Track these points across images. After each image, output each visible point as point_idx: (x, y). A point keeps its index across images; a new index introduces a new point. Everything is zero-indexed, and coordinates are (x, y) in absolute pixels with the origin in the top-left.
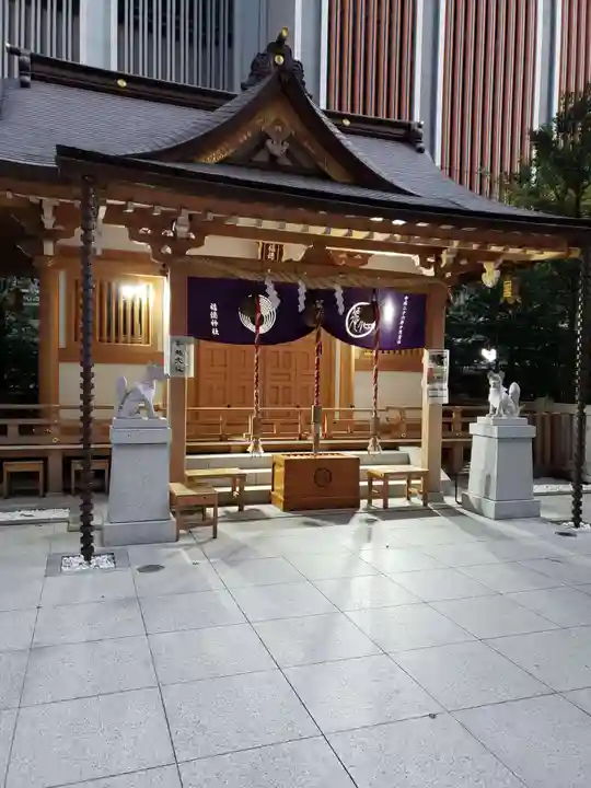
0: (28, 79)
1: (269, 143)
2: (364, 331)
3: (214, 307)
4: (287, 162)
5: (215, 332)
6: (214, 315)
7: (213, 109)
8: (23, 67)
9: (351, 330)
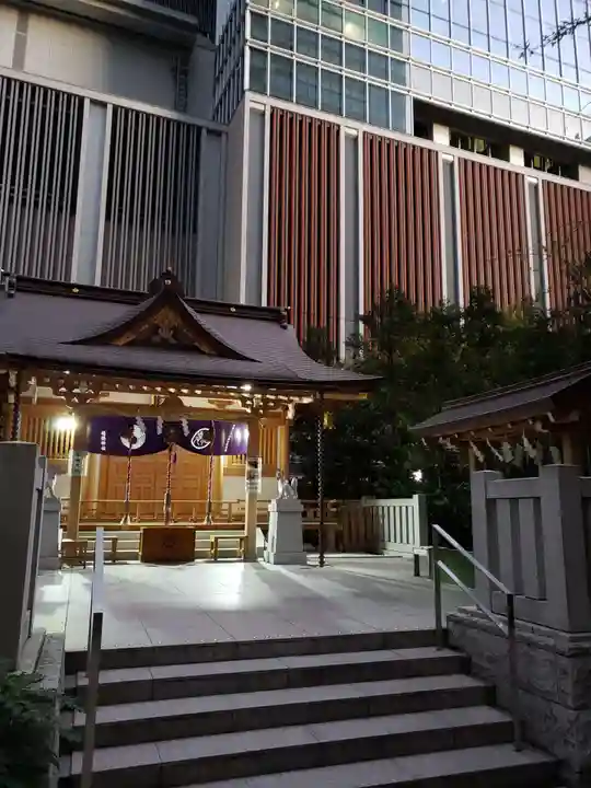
0: (13, 292)
1: (160, 331)
2: (204, 444)
3: (104, 433)
4: (173, 341)
5: (104, 449)
6: (103, 438)
7: (136, 304)
8: (11, 285)
9: (196, 444)
